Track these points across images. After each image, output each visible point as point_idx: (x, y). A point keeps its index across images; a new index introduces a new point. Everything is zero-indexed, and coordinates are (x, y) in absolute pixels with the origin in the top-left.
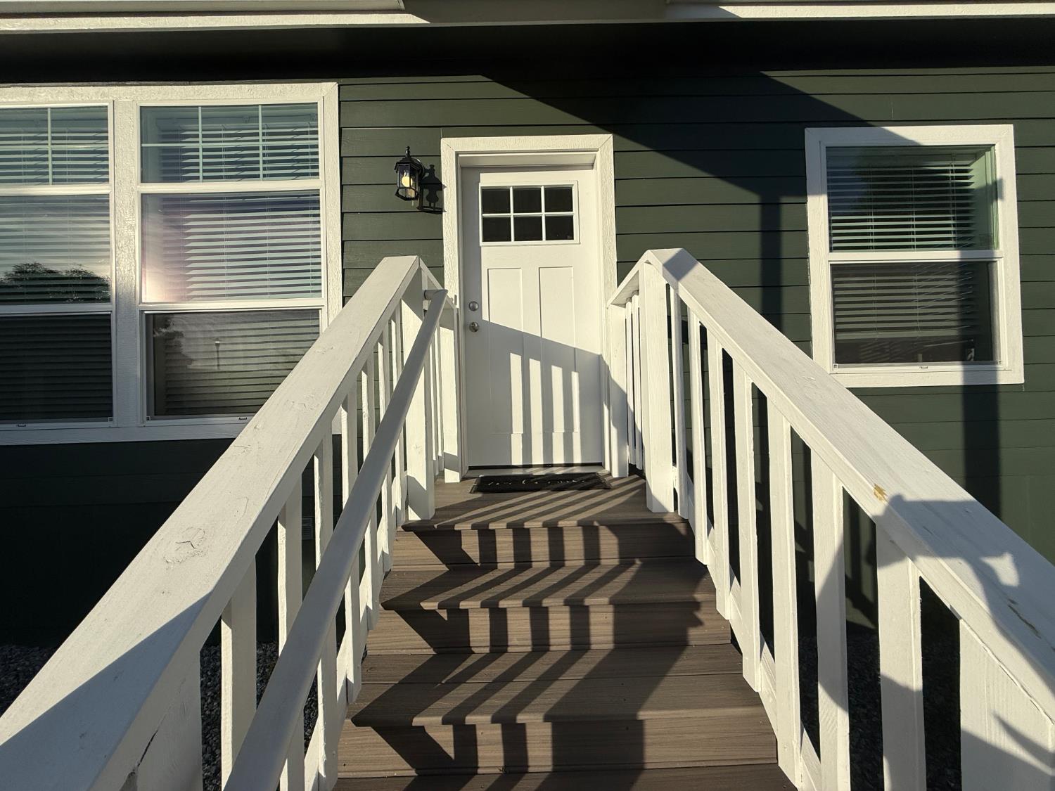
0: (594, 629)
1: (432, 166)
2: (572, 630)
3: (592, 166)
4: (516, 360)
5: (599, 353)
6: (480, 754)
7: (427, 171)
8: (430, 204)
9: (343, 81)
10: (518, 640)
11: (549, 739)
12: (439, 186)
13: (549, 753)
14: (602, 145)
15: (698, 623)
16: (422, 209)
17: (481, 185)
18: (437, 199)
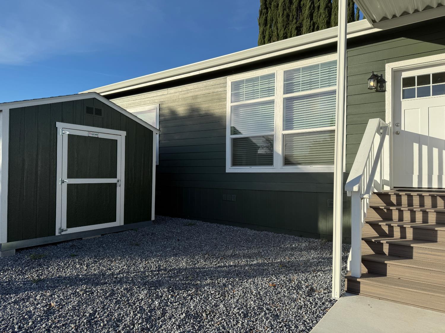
0: (429, 218)
1: (382, 75)
2: (423, 218)
4: (416, 146)
6: (394, 234)
7: (379, 77)
8: (380, 89)
9: (348, 50)
10: (407, 219)
12: (384, 82)
13: (412, 236)
16: (377, 91)
17: (402, 77)
18: (383, 87)
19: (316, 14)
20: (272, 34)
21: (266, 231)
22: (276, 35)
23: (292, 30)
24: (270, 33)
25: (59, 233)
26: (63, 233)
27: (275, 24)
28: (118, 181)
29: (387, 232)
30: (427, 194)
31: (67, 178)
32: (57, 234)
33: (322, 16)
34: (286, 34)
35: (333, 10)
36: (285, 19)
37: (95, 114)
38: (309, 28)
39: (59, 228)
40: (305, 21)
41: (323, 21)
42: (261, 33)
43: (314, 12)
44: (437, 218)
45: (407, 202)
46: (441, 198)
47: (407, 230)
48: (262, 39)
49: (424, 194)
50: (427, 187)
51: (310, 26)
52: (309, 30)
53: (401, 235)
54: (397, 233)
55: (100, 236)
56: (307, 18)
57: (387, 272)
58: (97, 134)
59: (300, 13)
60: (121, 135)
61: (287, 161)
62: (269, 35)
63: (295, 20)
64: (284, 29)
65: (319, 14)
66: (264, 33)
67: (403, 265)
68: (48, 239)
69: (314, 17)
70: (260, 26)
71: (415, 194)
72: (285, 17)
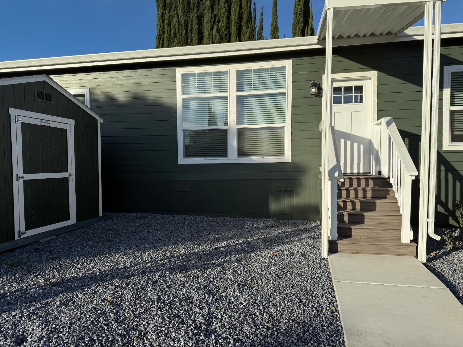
0: (368, 195)
1: (320, 83)
2: (363, 195)
3: (370, 79)
4: (342, 141)
5: (370, 139)
7: (318, 85)
8: (319, 95)
9: (293, 59)
11: (360, 205)
13: (360, 208)
14: (374, 74)
15: (389, 194)
16: (316, 96)
17: (333, 86)
18: (321, 93)
19: (216, 7)
20: (172, 19)
21: (221, 216)
22: (176, 21)
23: (193, 19)
24: (169, 17)
25: (18, 237)
26: (22, 236)
27: (175, 9)
28: (70, 175)
29: (343, 206)
30: (363, 177)
31: (23, 174)
32: (16, 238)
33: (223, 10)
34: (187, 21)
35: (232, 5)
36: (186, 6)
37: (46, 100)
38: (211, 20)
39: (18, 231)
40: (206, 12)
41: (224, 15)
42: (159, 17)
43: (214, 4)
44: (372, 194)
45: (348, 184)
46: (372, 180)
47: (356, 204)
48: (161, 23)
49: (361, 177)
50: (350, 172)
51: (212, 18)
52: (210, 22)
53: (352, 208)
54: (349, 207)
55: (55, 237)
56: (208, 9)
57: (352, 235)
58: (49, 122)
59: (201, 3)
60: (70, 124)
61: (241, 153)
62: (169, 20)
63: (196, 9)
64: (184, 16)
65: (220, 7)
66: (164, 16)
67: (363, 228)
68: (7, 245)
69: (215, 9)
70: (158, 8)
71: (355, 177)
72: (185, 3)
